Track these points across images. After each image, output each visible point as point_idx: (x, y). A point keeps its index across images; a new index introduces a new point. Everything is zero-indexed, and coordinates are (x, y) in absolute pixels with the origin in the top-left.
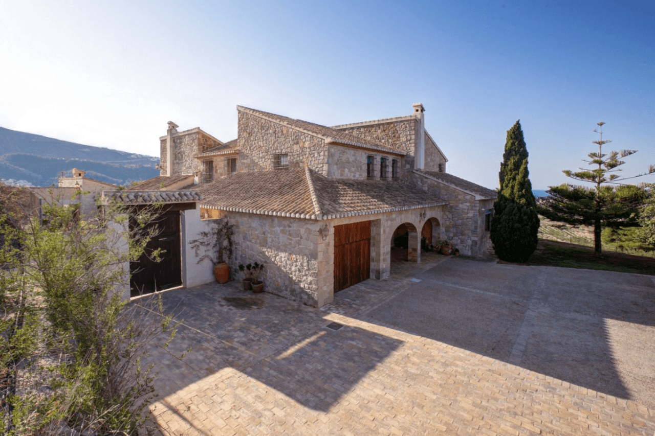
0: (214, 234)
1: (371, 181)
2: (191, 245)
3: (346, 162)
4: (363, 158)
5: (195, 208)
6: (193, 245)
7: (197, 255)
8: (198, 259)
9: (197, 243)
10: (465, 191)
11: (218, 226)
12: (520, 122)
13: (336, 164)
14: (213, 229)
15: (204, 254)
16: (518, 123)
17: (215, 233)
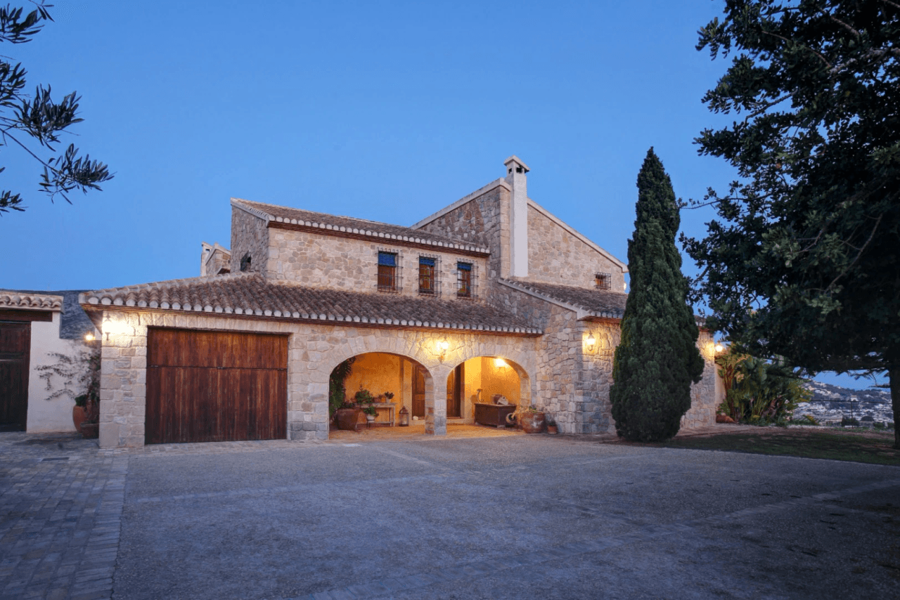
0: (83, 361)
1: (386, 294)
2: (40, 371)
3: (319, 259)
4: (368, 255)
5: (50, 319)
6: (44, 372)
7: (49, 387)
8: (50, 393)
9: (51, 371)
10: (563, 305)
11: (93, 351)
12: (655, 152)
13: (291, 260)
14: (82, 353)
15: (63, 387)
16: (650, 153)
17: (86, 360)
